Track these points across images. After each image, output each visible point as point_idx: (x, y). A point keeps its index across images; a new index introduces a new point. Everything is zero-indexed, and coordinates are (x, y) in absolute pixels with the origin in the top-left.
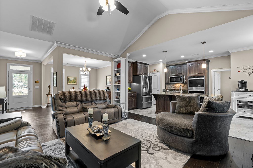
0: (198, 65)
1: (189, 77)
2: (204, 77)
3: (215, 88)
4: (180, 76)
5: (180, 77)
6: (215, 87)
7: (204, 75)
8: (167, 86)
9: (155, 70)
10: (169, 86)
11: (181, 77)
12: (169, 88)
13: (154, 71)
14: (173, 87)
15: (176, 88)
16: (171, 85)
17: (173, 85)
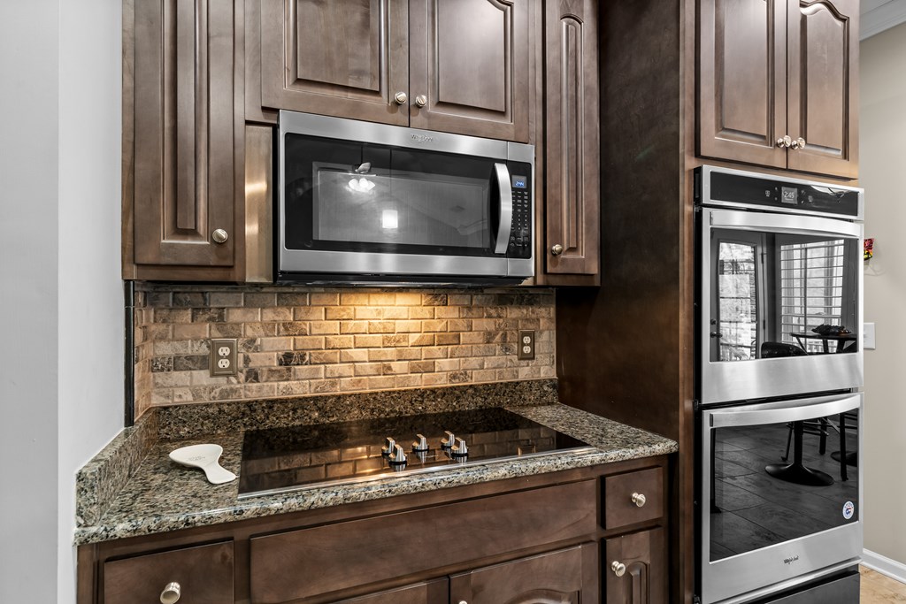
14: (287, 359)
15: (334, 380)
16: (235, 316)
17: (287, 326)
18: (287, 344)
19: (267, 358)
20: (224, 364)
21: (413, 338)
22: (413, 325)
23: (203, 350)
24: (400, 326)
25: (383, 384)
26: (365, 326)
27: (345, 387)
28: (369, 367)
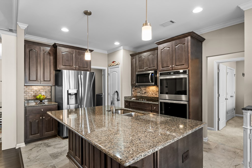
0: (175, 48)
1: (161, 74)
2: (187, 74)
3: (219, 95)
4: (150, 72)
5: (150, 74)
6: (220, 93)
7: (187, 68)
8: (136, 90)
9: (113, 62)
10: (139, 90)
11: (152, 73)
12: (139, 94)
13: (113, 64)
14: (145, 93)
15: (148, 95)
16: (142, 88)
17: (145, 89)
18: (145, 91)
19: (143, 92)
20: (141, 93)
21: (155, 91)
22: (155, 90)
23: (140, 91)
24: (154, 90)
25: (152, 96)
26: (151, 90)
27: (149, 96)
28: (151, 94)
